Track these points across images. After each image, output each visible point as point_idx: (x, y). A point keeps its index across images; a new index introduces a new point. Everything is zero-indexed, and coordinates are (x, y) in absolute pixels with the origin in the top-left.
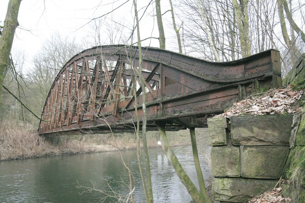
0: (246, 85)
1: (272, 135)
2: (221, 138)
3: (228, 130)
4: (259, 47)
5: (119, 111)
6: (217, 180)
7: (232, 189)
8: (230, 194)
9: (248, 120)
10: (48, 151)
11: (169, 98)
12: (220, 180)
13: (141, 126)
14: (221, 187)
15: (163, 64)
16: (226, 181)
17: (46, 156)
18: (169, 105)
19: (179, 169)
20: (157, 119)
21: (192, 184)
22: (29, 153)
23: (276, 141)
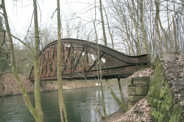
2: (130, 84)
8: (133, 100)
9: (138, 79)
12: (130, 96)
15: (107, 53)
22: (27, 91)
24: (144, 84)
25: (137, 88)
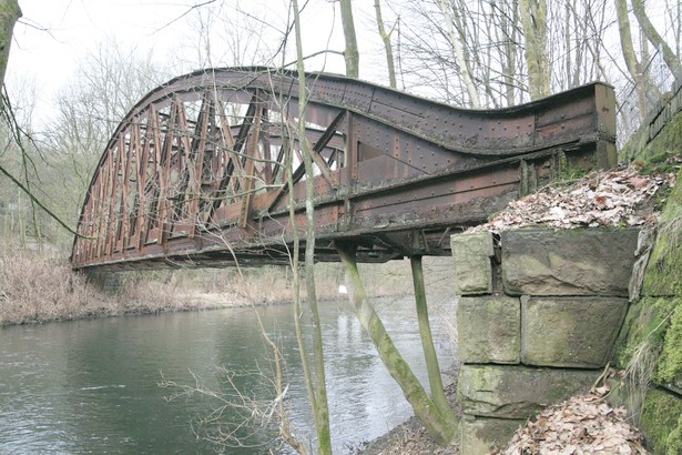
0: (538, 162)
1: (592, 272)
2: (480, 279)
3: (496, 261)
4: (569, 76)
5: (252, 217)
6: (469, 371)
7: (502, 389)
8: (497, 401)
9: (541, 240)
10: (93, 306)
11: (365, 189)
12: (477, 371)
13: (302, 251)
14: (477, 384)
15: (353, 113)
16: (489, 372)
17: (90, 316)
18: (366, 204)
19: (386, 347)
20: (339, 234)
21: (413, 379)
22: (51, 310)
23: (599, 286)
24: (587, 281)
25: (533, 314)
